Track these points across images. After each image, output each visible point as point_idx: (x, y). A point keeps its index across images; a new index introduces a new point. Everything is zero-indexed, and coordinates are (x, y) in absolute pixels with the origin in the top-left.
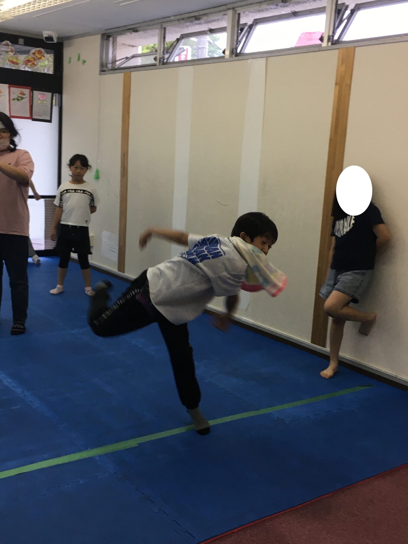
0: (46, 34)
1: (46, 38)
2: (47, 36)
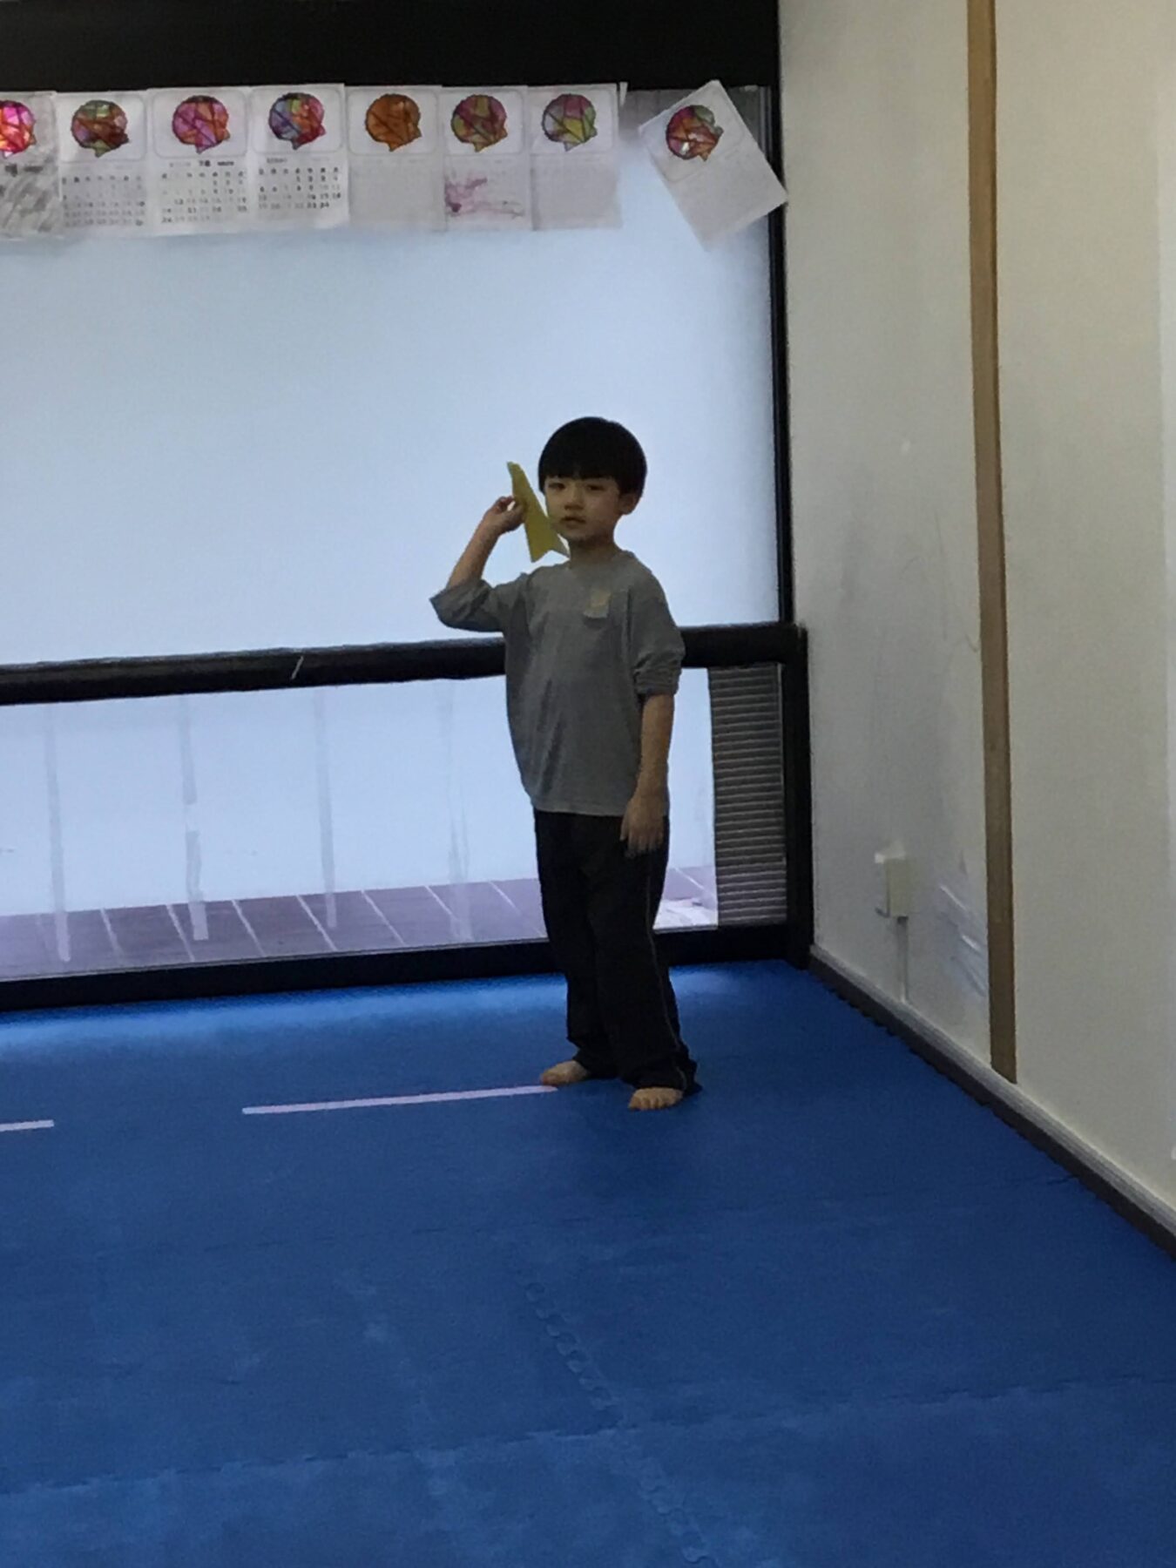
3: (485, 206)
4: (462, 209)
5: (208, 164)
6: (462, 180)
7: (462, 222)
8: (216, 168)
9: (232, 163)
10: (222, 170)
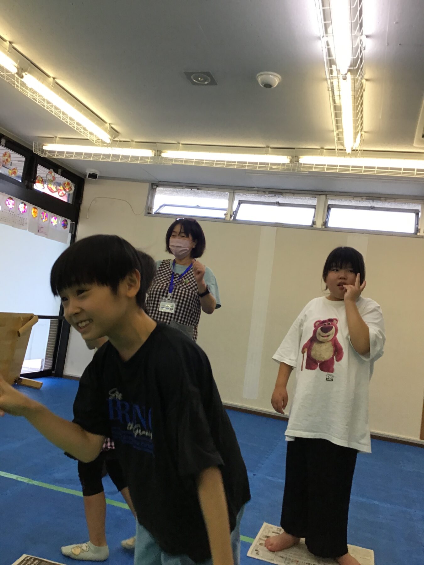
0: (89, 171)
1: (89, 174)
2: (91, 173)
3: (42, 232)
4: (39, 232)
5: (10, 211)
6: (40, 226)
7: (39, 233)
8: (11, 212)
9: (13, 212)
10: (12, 213)
